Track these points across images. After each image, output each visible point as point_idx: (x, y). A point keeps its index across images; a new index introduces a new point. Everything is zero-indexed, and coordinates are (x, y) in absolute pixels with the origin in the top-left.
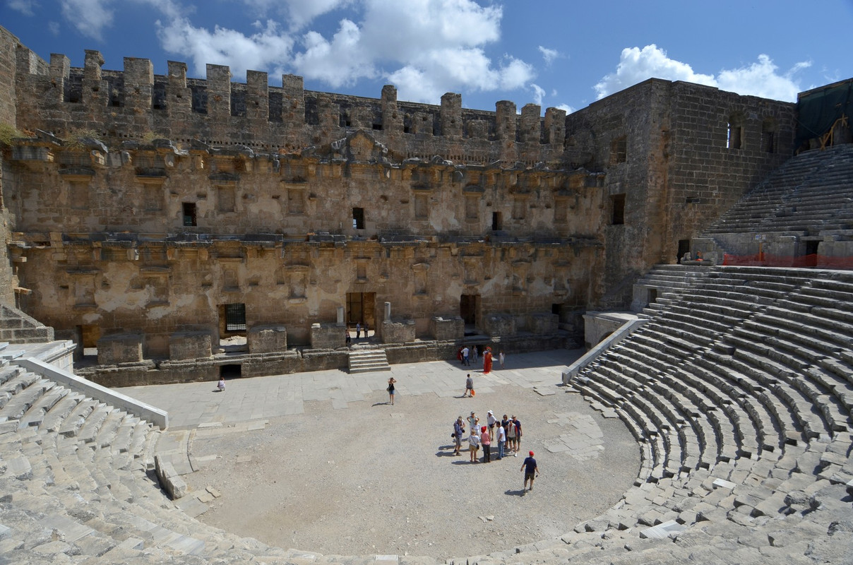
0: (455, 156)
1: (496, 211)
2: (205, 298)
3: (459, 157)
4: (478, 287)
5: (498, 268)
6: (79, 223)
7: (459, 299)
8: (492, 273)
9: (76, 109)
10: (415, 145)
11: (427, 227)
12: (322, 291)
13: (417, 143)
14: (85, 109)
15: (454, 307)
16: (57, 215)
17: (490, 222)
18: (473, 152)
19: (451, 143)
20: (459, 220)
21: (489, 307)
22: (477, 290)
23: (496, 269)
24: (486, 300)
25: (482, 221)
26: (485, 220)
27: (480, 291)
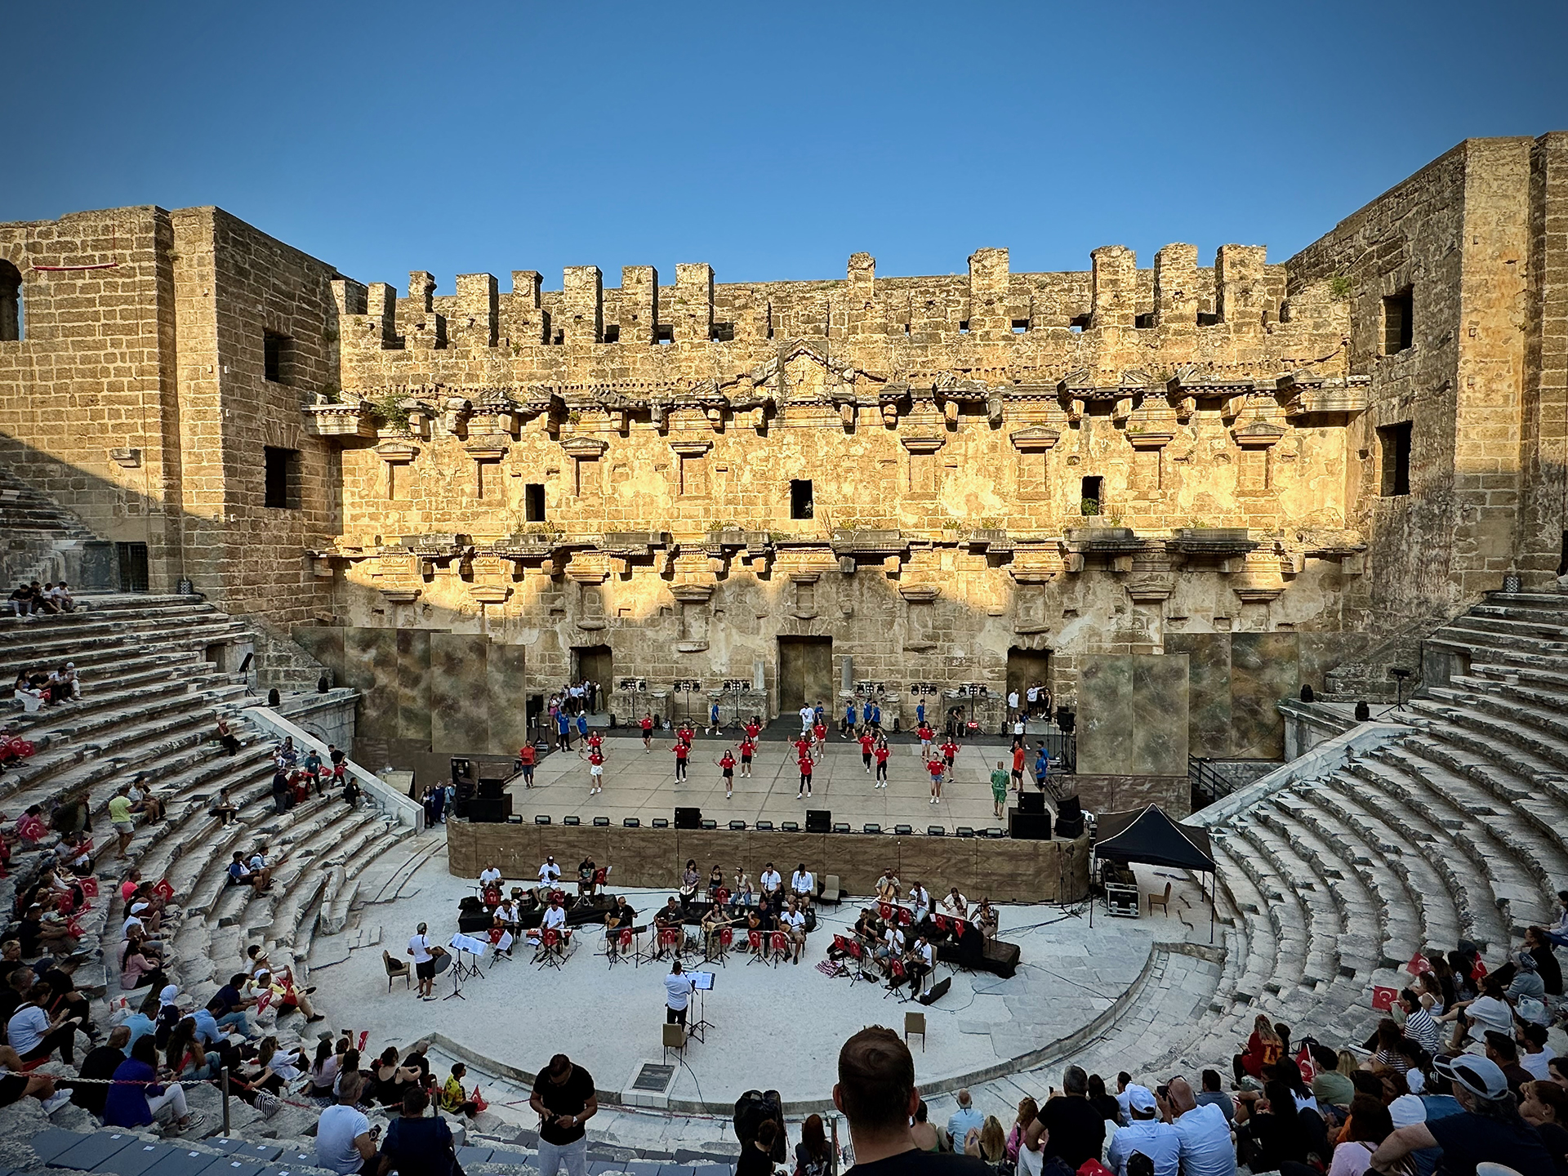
0: (994, 370)
1: (1090, 474)
2: (554, 635)
3: (1003, 370)
4: (1047, 636)
5: (1094, 593)
6: (399, 521)
7: (1005, 657)
8: (1081, 604)
9: (398, 359)
11: (935, 512)
12: (734, 631)
14: (410, 358)
15: (992, 672)
16: (372, 510)
17: (1076, 497)
19: (985, 345)
20: (1003, 496)
22: (1045, 640)
23: (1090, 597)
25: (1058, 496)
26: (1063, 495)
27: (1051, 641)
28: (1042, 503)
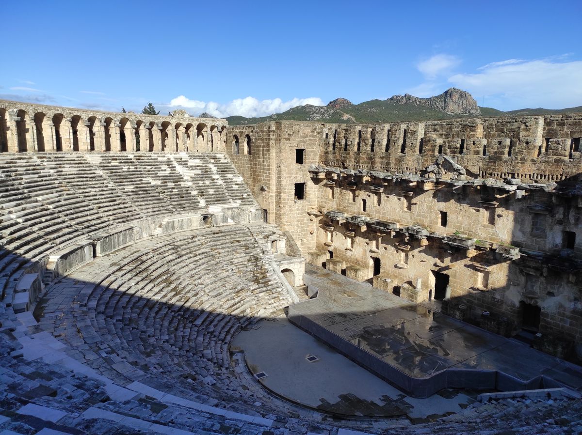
0: (526, 175)
1: (568, 230)
3: (530, 175)
4: (538, 300)
5: (564, 287)
7: (517, 304)
8: (556, 291)
10: (488, 165)
11: (493, 234)
13: (490, 164)
14: (336, 154)
15: (511, 309)
17: (559, 240)
18: (544, 171)
19: (522, 163)
20: (524, 233)
21: (550, 323)
22: (537, 302)
23: (561, 289)
24: (546, 315)
25: (550, 238)
26: (553, 238)
27: (540, 303)
28: (542, 239)
